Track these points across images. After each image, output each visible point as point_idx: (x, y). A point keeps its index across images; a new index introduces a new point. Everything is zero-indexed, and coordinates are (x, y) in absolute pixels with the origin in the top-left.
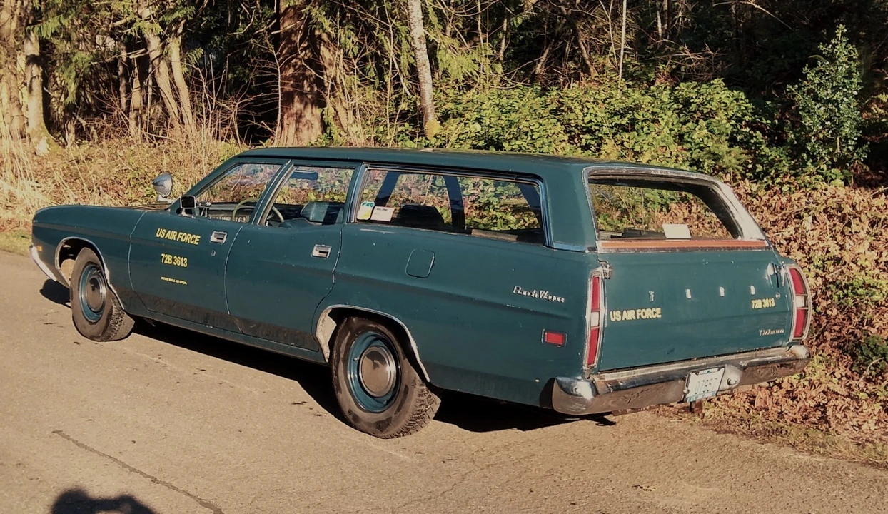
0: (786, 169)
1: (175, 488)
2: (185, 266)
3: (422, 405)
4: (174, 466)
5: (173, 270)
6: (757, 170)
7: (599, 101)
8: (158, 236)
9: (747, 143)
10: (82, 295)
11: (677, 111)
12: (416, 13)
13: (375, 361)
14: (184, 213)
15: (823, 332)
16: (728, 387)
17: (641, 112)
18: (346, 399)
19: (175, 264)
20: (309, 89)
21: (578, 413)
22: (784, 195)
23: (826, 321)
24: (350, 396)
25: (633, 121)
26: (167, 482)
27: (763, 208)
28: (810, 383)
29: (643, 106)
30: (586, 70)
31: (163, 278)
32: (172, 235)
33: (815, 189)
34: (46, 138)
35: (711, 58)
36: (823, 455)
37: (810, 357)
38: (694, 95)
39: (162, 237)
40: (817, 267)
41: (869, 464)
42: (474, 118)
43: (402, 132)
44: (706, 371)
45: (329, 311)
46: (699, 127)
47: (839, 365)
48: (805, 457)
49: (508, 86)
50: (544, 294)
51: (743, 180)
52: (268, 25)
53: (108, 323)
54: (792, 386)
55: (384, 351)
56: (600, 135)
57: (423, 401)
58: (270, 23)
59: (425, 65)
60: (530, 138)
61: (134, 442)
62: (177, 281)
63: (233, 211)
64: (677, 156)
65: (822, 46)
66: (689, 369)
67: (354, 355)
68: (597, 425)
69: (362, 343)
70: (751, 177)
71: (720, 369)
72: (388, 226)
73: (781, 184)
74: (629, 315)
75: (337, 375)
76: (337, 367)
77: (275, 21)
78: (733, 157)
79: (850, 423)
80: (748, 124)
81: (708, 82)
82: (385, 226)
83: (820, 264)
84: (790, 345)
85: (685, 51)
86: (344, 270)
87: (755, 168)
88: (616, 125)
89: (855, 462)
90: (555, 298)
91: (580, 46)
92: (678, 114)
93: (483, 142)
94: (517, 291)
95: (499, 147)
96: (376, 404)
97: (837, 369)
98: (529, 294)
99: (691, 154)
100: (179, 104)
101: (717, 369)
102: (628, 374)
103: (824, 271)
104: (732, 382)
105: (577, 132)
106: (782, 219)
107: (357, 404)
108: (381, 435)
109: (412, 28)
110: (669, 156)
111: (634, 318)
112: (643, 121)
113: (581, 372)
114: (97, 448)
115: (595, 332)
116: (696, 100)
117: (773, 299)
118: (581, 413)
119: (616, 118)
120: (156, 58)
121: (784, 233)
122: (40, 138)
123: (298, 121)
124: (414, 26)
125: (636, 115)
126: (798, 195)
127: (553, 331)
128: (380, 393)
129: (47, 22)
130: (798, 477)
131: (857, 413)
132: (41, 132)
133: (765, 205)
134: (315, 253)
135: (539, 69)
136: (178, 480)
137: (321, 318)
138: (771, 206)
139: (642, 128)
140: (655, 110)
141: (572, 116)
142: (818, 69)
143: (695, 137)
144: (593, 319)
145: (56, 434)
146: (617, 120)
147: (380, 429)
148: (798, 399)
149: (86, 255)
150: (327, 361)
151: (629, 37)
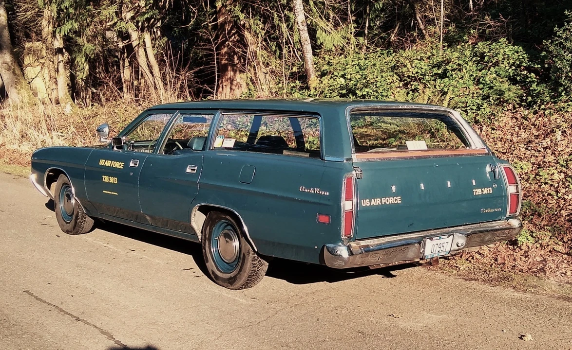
0: (548, 99)
1: (88, 324)
2: (116, 183)
3: (255, 267)
4: (93, 310)
5: (109, 186)
6: (528, 101)
7: (425, 59)
8: (100, 164)
9: (525, 81)
10: (61, 205)
11: (477, 62)
12: (298, 6)
13: (227, 239)
14: (115, 149)
15: (560, 210)
16: (457, 248)
17: (451, 64)
18: (211, 265)
19: (110, 182)
20: (237, 61)
21: (341, 267)
22: (547, 117)
23: (563, 203)
24: (213, 263)
25: (446, 71)
26: (85, 320)
27: (531, 127)
28: (541, 245)
29: (452, 60)
30: (423, 37)
31: (104, 191)
32: (108, 163)
33: (567, 112)
34: (70, 103)
35: (504, 23)
36: (533, 293)
37: (521, 226)
38: (486, 51)
39: (103, 165)
40: (562, 166)
41: (563, 298)
42: (340, 74)
43: (294, 87)
44: (438, 238)
45: (198, 208)
46: (490, 72)
47: (567, 233)
48: (519, 295)
49: (371, 51)
50: (317, 190)
51: (520, 108)
52: (210, 19)
53: (76, 222)
54: (529, 248)
55: (231, 233)
56: (424, 82)
57: (255, 264)
58: (212, 17)
59: (306, 40)
60: (375, 86)
61: (72, 296)
62: (112, 193)
63: (148, 146)
64: (473, 93)
65: (566, 12)
66: (424, 237)
67: (214, 236)
68: (383, 277)
69: (219, 228)
70: (525, 105)
71: (449, 236)
72: (231, 151)
73: (545, 109)
74: (376, 202)
75: (205, 250)
76: (205, 244)
77: (214, 16)
78: (512, 92)
79: (560, 271)
80: (526, 68)
81: (496, 41)
82: (230, 151)
83: (564, 164)
84: (508, 219)
85: (488, 19)
86: (205, 181)
87: (527, 99)
88: (436, 74)
89: (553, 297)
90: (323, 193)
91: (417, 20)
92: (477, 64)
93: (345, 91)
94: (302, 189)
95: (355, 94)
96: (229, 267)
97: (565, 235)
98: (309, 191)
99: (483, 92)
100: (153, 76)
101: (447, 236)
102: (379, 241)
103: (567, 169)
104: (460, 245)
105: (409, 80)
106: (542, 134)
107: (217, 267)
108: (231, 288)
109: (297, 16)
110: (468, 93)
111: (380, 204)
112: (452, 70)
113: (341, 240)
114: (48, 301)
115: (349, 214)
116: (489, 54)
117: (490, 188)
118: (342, 267)
119: (434, 69)
120: (136, 46)
121: (543, 143)
122: (66, 103)
123: (232, 84)
124: (298, 14)
125: (447, 67)
126: (556, 116)
127: (323, 214)
128: (230, 259)
129: (65, 25)
130: (507, 307)
131: (569, 265)
132: (67, 99)
133: (532, 125)
134: (188, 170)
135: (393, 38)
136: (92, 319)
137: (193, 213)
138: (537, 125)
139: (452, 75)
140: (461, 62)
141: (405, 69)
142: (564, 28)
143: (487, 79)
144: (347, 205)
145: (25, 293)
146: (435, 71)
147: (230, 283)
148: (529, 257)
149: (62, 179)
150: (200, 240)
151: (447, 13)
